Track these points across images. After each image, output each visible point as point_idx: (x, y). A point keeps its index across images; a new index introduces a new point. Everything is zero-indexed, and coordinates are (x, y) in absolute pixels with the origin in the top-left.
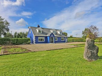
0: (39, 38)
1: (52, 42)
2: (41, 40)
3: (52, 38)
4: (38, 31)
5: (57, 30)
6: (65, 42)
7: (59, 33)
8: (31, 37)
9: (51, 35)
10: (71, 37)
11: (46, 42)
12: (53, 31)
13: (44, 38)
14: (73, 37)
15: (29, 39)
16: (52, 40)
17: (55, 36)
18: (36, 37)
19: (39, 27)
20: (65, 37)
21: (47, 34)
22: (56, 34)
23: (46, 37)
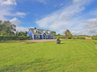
0: (36, 36)
1: (45, 39)
2: (38, 37)
3: (45, 36)
4: (35, 31)
5: (47, 31)
6: (53, 38)
7: (49, 32)
8: (30, 35)
9: (44, 34)
10: (59, 35)
11: (41, 38)
12: (45, 32)
13: (39, 36)
14: (60, 35)
15: (30, 37)
16: (45, 37)
17: (47, 35)
18: (34, 35)
19: (35, 28)
20: (53, 36)
21: (41, 33)
22: (47, 33)
23: (41, 36)
